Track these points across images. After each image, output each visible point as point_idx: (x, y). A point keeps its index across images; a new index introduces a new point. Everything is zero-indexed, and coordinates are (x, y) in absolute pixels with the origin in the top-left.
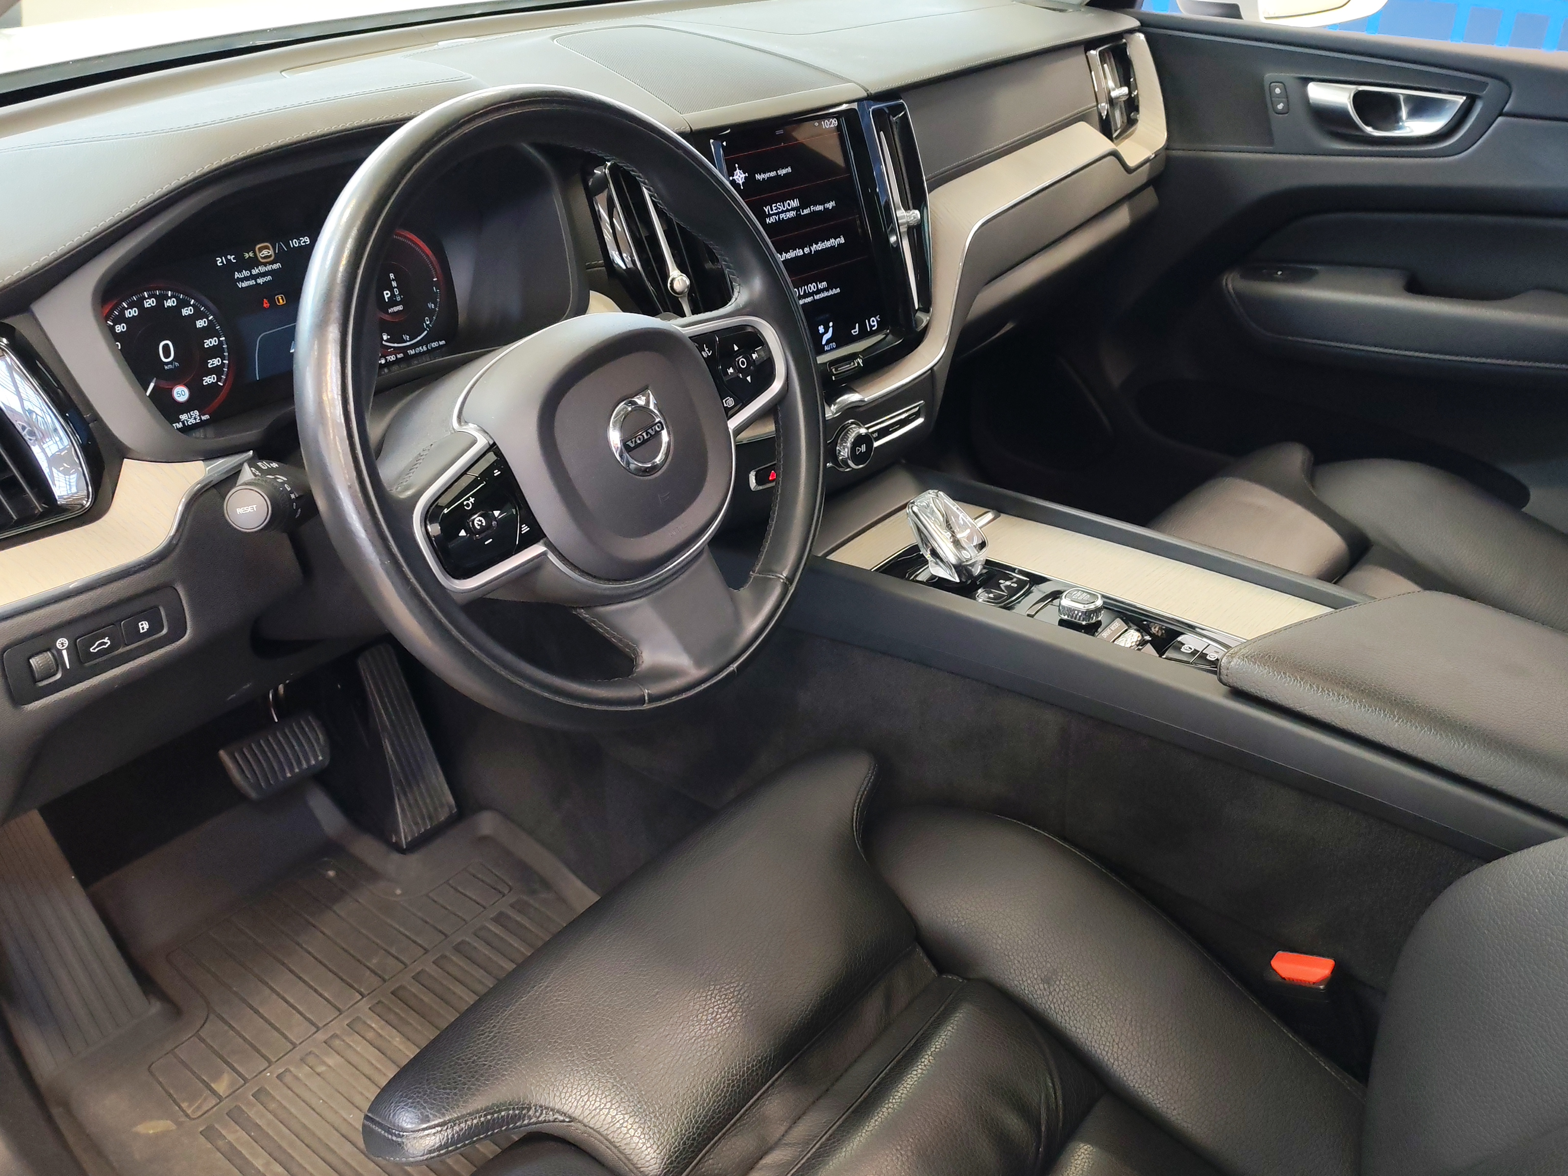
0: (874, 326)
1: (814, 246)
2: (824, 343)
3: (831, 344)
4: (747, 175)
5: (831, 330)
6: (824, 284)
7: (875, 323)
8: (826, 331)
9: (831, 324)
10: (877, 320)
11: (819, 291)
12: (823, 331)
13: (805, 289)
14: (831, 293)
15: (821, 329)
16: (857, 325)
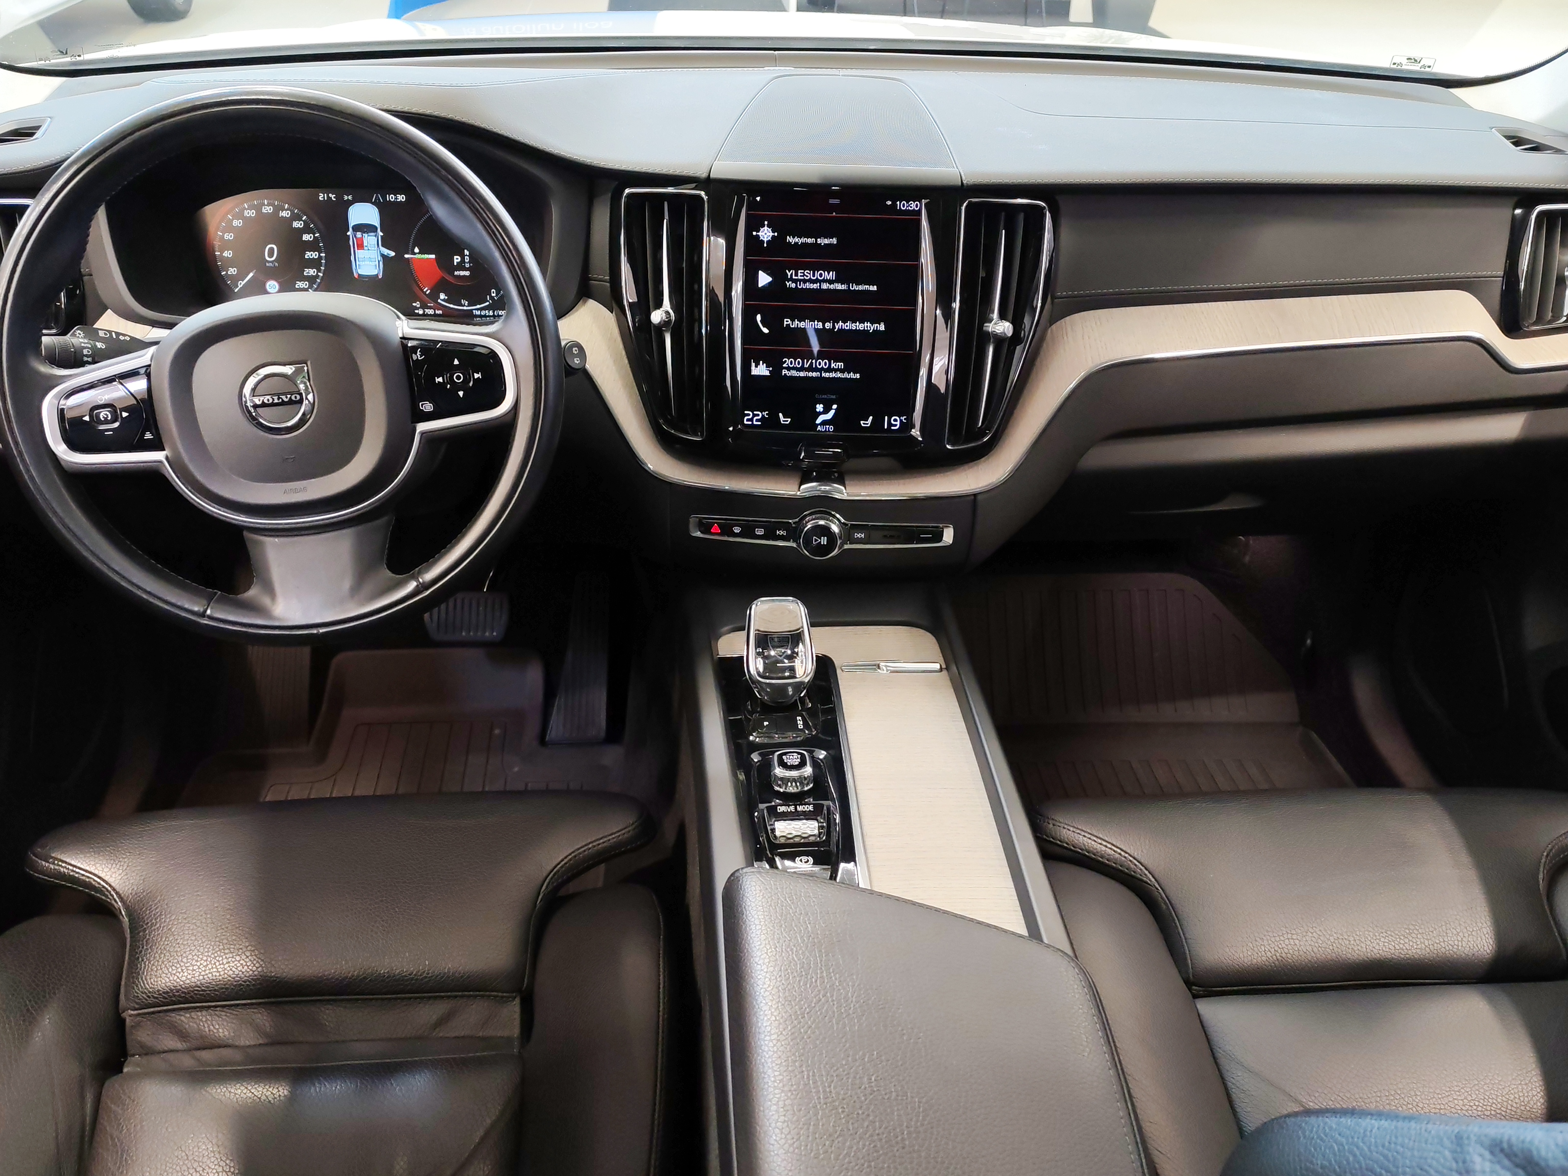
0: (896, 425)
1: (840, 323)
2: (818, 421)
3: (827, 426)
4: (776, 234)
5: (832, 413)
6: (841, 365)
7: (898, 423)
8: (826, 411)
9: (835, 407)
10: (901, 421)
11: (829, 370)
12: (822, 410)
13: (812, 363)
14: (846, 375)
15: (820, 408)
16: (871, 418)
